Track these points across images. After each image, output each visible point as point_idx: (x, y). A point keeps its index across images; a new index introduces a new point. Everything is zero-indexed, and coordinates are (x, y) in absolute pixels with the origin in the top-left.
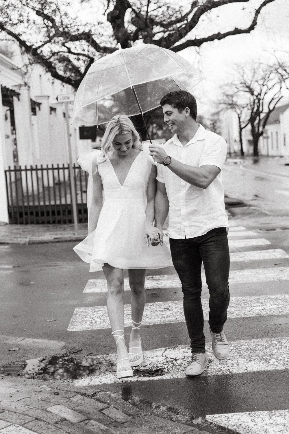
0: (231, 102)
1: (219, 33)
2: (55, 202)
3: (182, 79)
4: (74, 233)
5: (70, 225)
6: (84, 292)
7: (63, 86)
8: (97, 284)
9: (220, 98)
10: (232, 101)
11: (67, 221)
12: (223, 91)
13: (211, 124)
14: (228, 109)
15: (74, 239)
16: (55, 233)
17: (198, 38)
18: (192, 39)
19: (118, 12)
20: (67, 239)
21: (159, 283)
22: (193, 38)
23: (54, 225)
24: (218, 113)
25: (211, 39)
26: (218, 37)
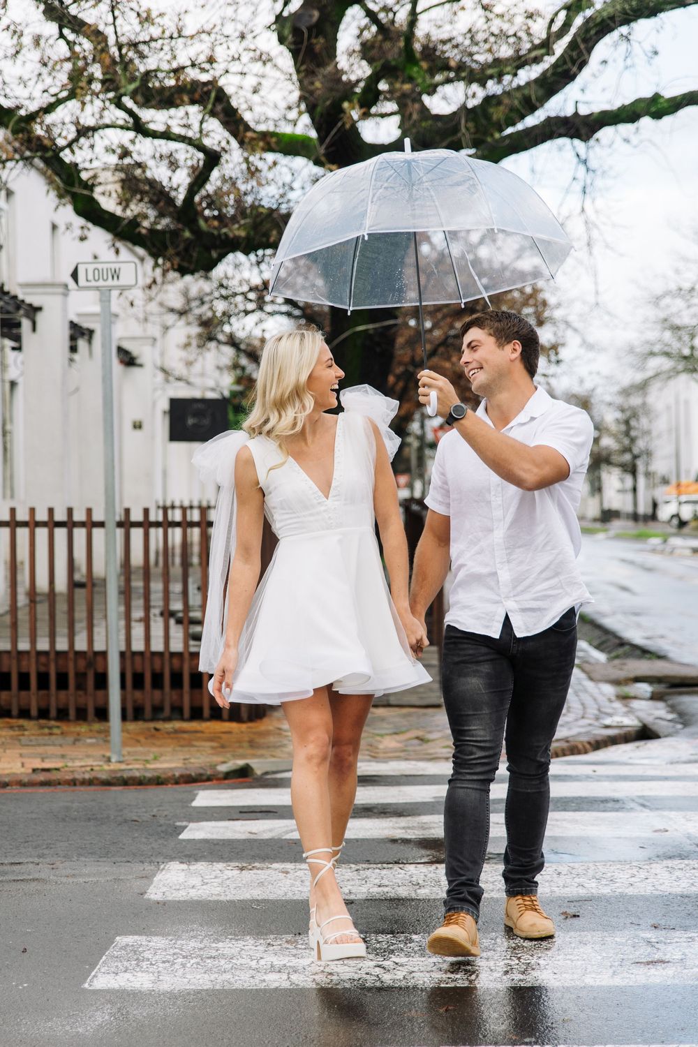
0: (686, 352)
1: (657, 97)
2: (53, 642)
3: (528, 263)
4: (108, 754)
5: (97, 726)
6: (86, 985)
7: (117, 252)
8: (147, 955)
9: (653, 335)
10: (692, 348)
11: (91, 711)
12: (662, 315)
13: (617, 421)
14: (678, 373)
15: (104, 776)
16: (40, 750)
17: (584, 111)
18: (562, 114)
19: (316, 14)
20: (79, 776)
21: (386, 963)
22: (569, 112)
23: (42, 722)
24: (643, 387)
25: (628, 114)
26: (653, 109)
